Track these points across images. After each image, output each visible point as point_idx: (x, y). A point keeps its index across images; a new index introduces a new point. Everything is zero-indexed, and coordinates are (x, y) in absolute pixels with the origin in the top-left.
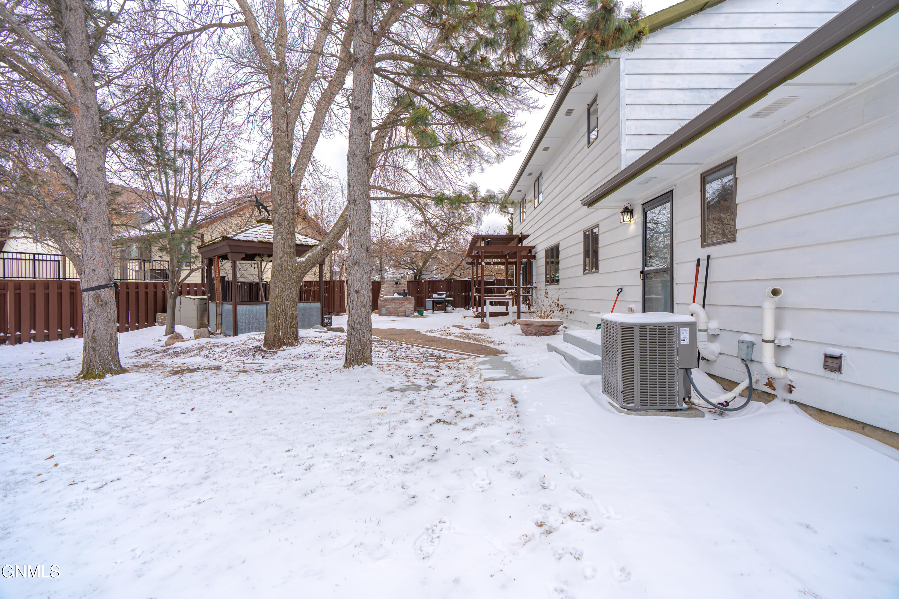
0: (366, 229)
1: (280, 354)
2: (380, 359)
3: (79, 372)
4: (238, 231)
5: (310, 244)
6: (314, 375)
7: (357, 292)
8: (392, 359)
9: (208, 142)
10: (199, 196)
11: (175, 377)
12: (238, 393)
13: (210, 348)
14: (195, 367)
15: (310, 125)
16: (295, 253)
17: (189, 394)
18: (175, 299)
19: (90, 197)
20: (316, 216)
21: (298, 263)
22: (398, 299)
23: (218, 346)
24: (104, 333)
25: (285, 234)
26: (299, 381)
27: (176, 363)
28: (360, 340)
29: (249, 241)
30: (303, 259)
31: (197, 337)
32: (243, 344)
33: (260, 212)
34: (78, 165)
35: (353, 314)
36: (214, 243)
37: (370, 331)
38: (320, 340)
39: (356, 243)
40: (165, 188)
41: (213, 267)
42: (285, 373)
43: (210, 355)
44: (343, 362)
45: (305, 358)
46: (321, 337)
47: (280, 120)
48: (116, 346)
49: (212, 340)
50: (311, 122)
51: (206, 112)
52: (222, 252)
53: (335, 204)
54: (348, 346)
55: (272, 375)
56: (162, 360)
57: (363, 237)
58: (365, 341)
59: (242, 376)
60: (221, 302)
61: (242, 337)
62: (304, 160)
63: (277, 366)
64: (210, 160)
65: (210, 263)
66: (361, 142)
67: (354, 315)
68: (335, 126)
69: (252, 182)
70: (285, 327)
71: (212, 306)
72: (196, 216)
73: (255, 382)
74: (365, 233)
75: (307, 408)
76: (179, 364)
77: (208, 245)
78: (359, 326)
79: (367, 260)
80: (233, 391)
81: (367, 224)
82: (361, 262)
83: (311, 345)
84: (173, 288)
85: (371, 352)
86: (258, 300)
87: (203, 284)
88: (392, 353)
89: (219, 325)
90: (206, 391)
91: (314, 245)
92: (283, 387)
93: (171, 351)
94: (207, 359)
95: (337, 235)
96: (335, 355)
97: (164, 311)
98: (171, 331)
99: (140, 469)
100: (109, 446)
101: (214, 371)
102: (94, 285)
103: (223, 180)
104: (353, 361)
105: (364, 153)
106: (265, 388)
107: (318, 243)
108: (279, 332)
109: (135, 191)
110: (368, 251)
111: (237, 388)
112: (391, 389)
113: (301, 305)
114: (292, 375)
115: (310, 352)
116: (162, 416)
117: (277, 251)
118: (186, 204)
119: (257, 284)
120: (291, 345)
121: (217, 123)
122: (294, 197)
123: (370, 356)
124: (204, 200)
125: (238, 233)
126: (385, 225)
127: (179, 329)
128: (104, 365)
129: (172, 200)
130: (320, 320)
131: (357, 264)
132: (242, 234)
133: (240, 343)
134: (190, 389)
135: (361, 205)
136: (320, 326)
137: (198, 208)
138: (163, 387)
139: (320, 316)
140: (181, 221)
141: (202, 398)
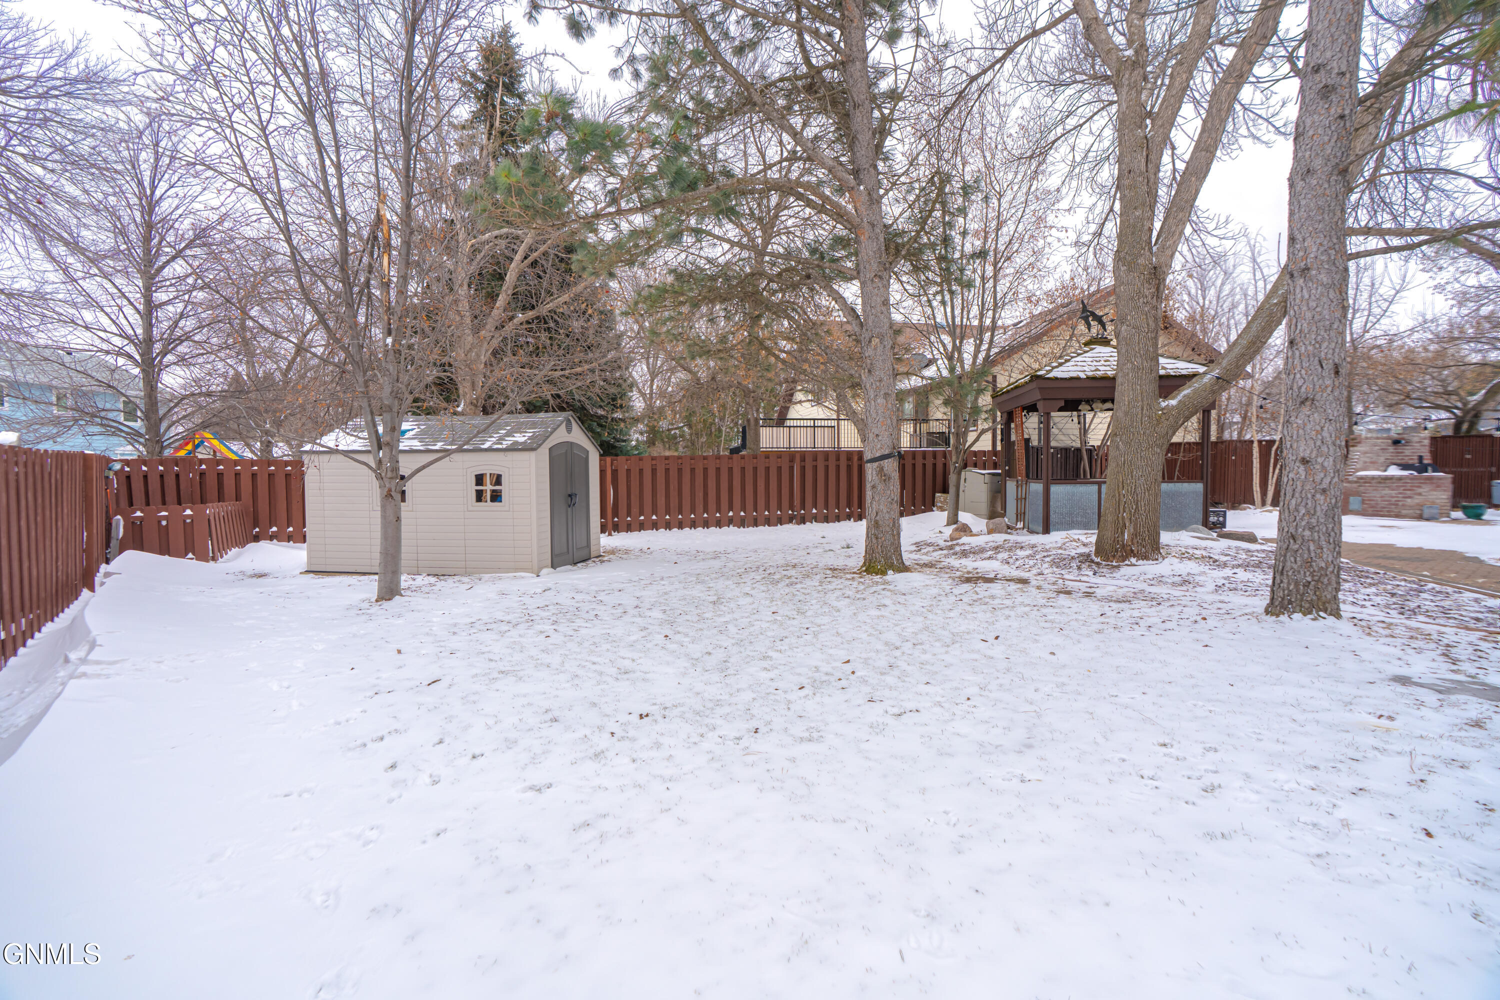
0: (1335, 326)
1: (1125, 571)
2: (1358, 609)
3: (861, 564)
4: (1055, 364)
5: (1184, 372)
6: (1199, 618)
7: (1305, 461)
8: (1394, 613)
9: (1008, 230)
10: (994, 318)
11: (967, 587)
12: (1062, 626)
13: (1010, 550)
14: (992, 576)
15: (1194, 144)
16: (1157, 392)
17: (989, 615)
18: (959, 474)
19: (876, 341)
20: (1192, 319)
21: (1162, 409)
22: (1400, 478)
23: (1022, 548)
24: (887, 516)
25: (1139, 360)
26: (1168, 625)
27: (966, 567)
28: (1309, 563)
29: (1072, 379)
30: (1173, 402)
31: (990, 532)
32: (1060, 548)
33: (1089, 327)
34: (864, 303)
35: (1292, 506)
36: (1016, 387)
37: (1337, 544)
38: (1205, 553)
39: (1305, 359)
40: (949, 314)
41: (1013, 425)
42: (1137, 606)
43: (1011, 561)
44: (1261, 602)
45: (1174, 584)
46: (1205, 549)
47: (1135, 155)
48: (899, 534)
49: (1013, 538)
50: (1196, 138)
51: (1005, 185)
52: (1027, 401)
53: (1233, 289)
54: (1279, 571)
55: (1115, 606)
56: (948, 560)
57: (1325, 345)
58: (1323, 565)
59: (1063, 600)
60: (1025, 479)
61: (1056, 537)
62: (1181, 215)
63: (1121, 592)
64: (1009, 258)
65: (1010, 417)
66: (1326, 138)
67: (1297, 510)
68: (1243, 131)
69: (1072, 279)
70: (1136, 525)
71: (1011, 486)
72: (989, 349)
73: (1087, 613)
74: (1333, 334)
75: (1192, 677)
76: (970, 569)
77: (1008, 391)
78: (1307, 533)
79: (1336, 393)
80: (1052, 622)
81: (1338, 314)
82: (1318, 397)
83: (1186, 562)
84: (958, 458)
85: (1338, 590)
86: (1078, 476)
87: (994, 452)
88: (1394, 600)
89: (1020, 516)
90: (1012, 613)
91: (1194, 375)
92: (1138, 631)
93: (958, 549)
94: (1006, 566)
95: (1248, 348)
96: (1240, 586)
97: (945, 490)
98: (953, 520)
99: (939, 704)
100: (903, 665)
101: (1020, 586)
102: (878, 455)
103: (1030, 285)
104: (1290, 602)
105: (1334, 161)
106: (1105, 626)
107: (1202, 369)
108: (1123, 533)
109: (915, 327)
110: (1337, 373)
111: (1057, 616)
112: (1403, 680)
113: (1165, 486)
114: (1152, 611)
115: (1184, 574)
116: (958, 639)
117: (1123, 393)
118: (975, 332)
119: (1078, 450)
120: (1145, 557)
121: (1021, 197)
122: (1158, 289)
123: (1335, 598)
124: (1000, 323)
125: (1053, 368)
126: (1366, 313)
127: (964, 517)
128: (887, 558)
129: (958, 331)
130: (1200, 516)
131: (1308, 403)
132: (1061, 368)
133: (1055, 545)
134: (990, 607)
135: (1324, 278)
136: (1201, 527)
137: (992, 336)
138: (954, 598)
139: (1200, 507)
140: (968, 358)
141: (1007, 623)
